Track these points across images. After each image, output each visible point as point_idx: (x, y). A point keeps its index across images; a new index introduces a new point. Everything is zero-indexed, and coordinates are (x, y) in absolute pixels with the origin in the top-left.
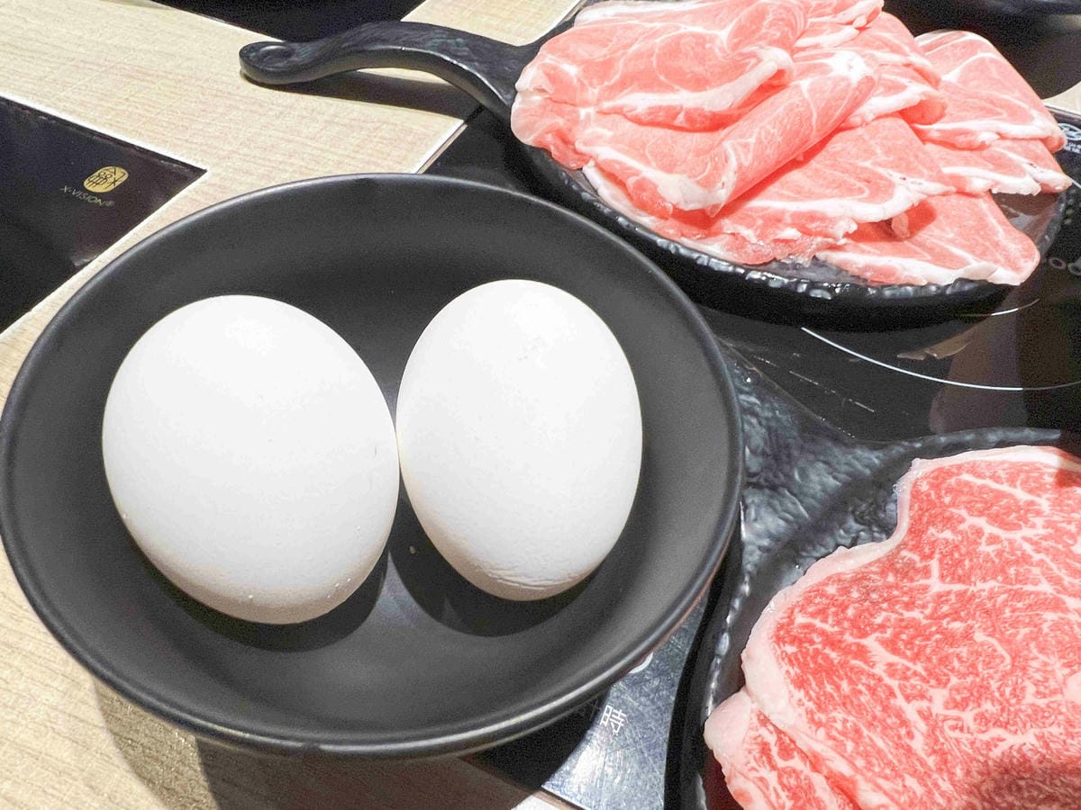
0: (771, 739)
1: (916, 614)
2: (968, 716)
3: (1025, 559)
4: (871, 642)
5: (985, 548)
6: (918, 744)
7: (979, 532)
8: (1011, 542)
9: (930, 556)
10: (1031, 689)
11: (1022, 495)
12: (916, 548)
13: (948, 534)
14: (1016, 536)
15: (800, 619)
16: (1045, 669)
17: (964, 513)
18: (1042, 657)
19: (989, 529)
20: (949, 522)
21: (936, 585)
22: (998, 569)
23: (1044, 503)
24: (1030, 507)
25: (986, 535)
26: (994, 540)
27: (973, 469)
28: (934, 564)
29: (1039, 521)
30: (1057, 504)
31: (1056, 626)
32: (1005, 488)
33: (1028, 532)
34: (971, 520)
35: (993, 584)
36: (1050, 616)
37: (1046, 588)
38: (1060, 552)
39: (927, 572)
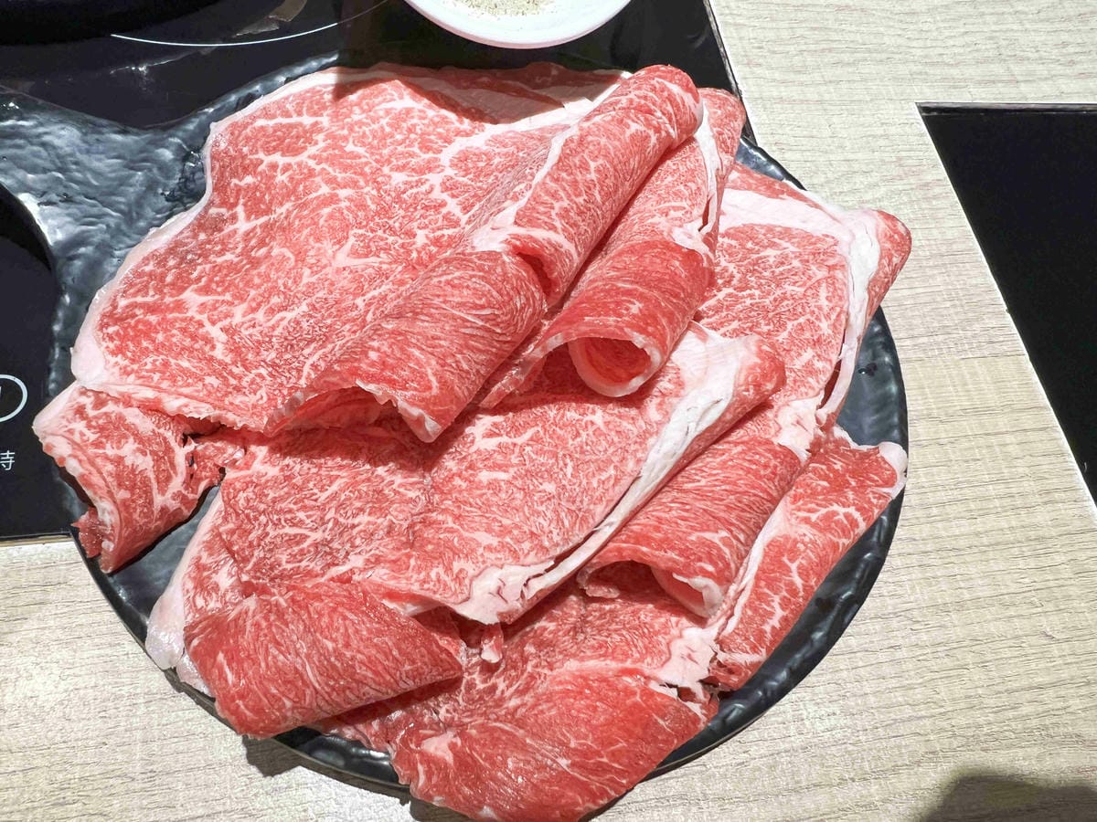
0: (88, 401)
1: (229, 256)
2: (260, 316)
3: (311, 173)
4: (187, 295)
5: (281, 178)
6: (219, 353)
7: (275, 167)
8: (300, 164)
9: (235, 205)
10: (307, 272)
11: (307, 120)
12: (223, 204)
13: (249, 180)
14: (303, 157)
15: (123, 303)
16: (319, 253)
17: (261, 155)
18: (318, 245)
19: (283, 161)
20: (250, 168)
21: (243, 225)
22: (290, 192)
23: (325, 120)
24: (316, 128)
25: (280, 167)
26: (287, 168)
27: (266, 113)
28: (240, 210)
29: (320, 137)
30: (336, 117)
31: (331, 216)
32: (295, 119)
33: (312, 150)
34: (268, 159)
35: (288, 205)
36: (326, 211)
37: (325, 190)
38: (336, 156)
39: (234, 218)
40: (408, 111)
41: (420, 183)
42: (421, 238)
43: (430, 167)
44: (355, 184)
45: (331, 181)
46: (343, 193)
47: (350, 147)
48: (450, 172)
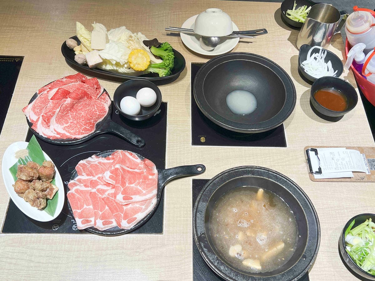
0: (107, 103)
1: (94, 118)
2: (92, 109)
3: (84, 125)
4: (98, 113)
5: (87, 125)
6: (95, 106)
7: (88, 127)
8: (85, 126)
11: (83, 132)
12: (94, 123)
13: (91, 126)
14: (84, 127)
15: (104, 114)
16: (85, 114)
19: (87, 127)
20: (91, 127)
21: (92, 121)
22: (87, 123)
24: (82, 130)
26: (87, 126)
27: (88, 133)
28: (92, 122)
29: (82, 129)
31: (83, 118)
33: (83, 127)
34: (88, 128)
35: (87, 122)
36: (83, 119)
37: (83, 122)
38: (81, 126)
39: (93, 121)
40: (72, 130)
41: (73, 121)
42: (74, 114)
43: (71, 123)
44: (80, 122)
45: (82, 123)
46: (81, 121)
47: (79, 127)
48: (69, 121)
